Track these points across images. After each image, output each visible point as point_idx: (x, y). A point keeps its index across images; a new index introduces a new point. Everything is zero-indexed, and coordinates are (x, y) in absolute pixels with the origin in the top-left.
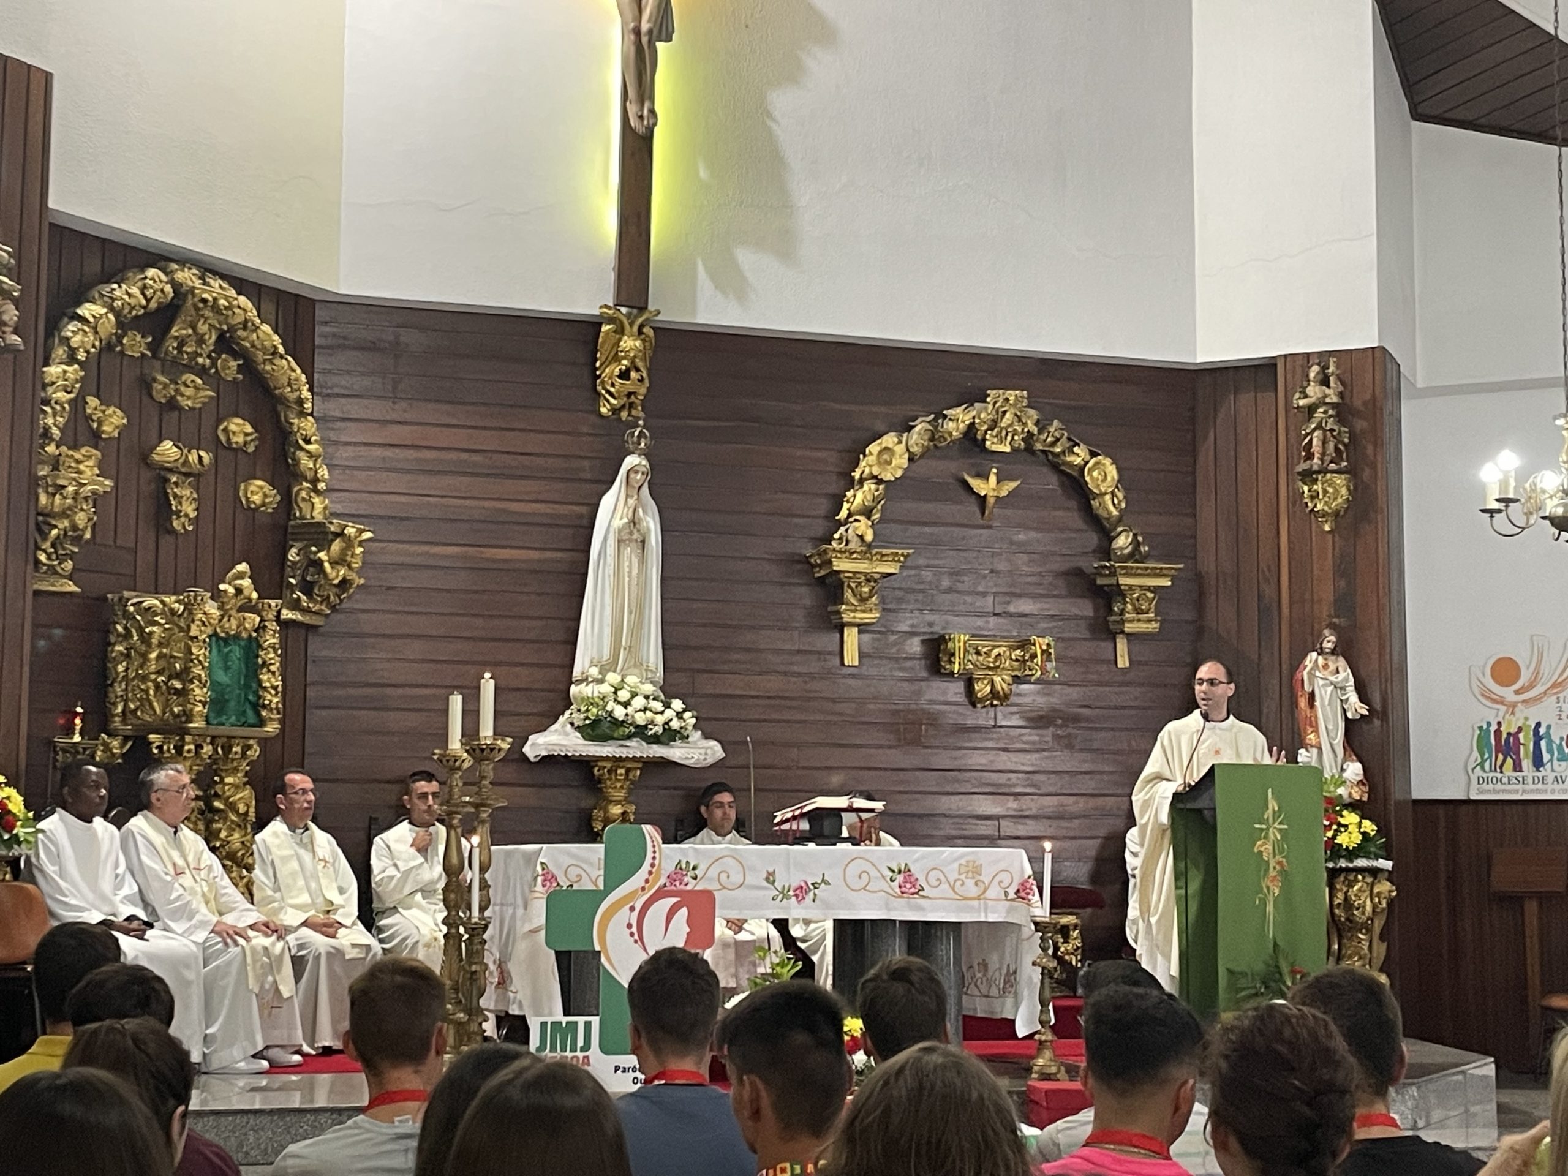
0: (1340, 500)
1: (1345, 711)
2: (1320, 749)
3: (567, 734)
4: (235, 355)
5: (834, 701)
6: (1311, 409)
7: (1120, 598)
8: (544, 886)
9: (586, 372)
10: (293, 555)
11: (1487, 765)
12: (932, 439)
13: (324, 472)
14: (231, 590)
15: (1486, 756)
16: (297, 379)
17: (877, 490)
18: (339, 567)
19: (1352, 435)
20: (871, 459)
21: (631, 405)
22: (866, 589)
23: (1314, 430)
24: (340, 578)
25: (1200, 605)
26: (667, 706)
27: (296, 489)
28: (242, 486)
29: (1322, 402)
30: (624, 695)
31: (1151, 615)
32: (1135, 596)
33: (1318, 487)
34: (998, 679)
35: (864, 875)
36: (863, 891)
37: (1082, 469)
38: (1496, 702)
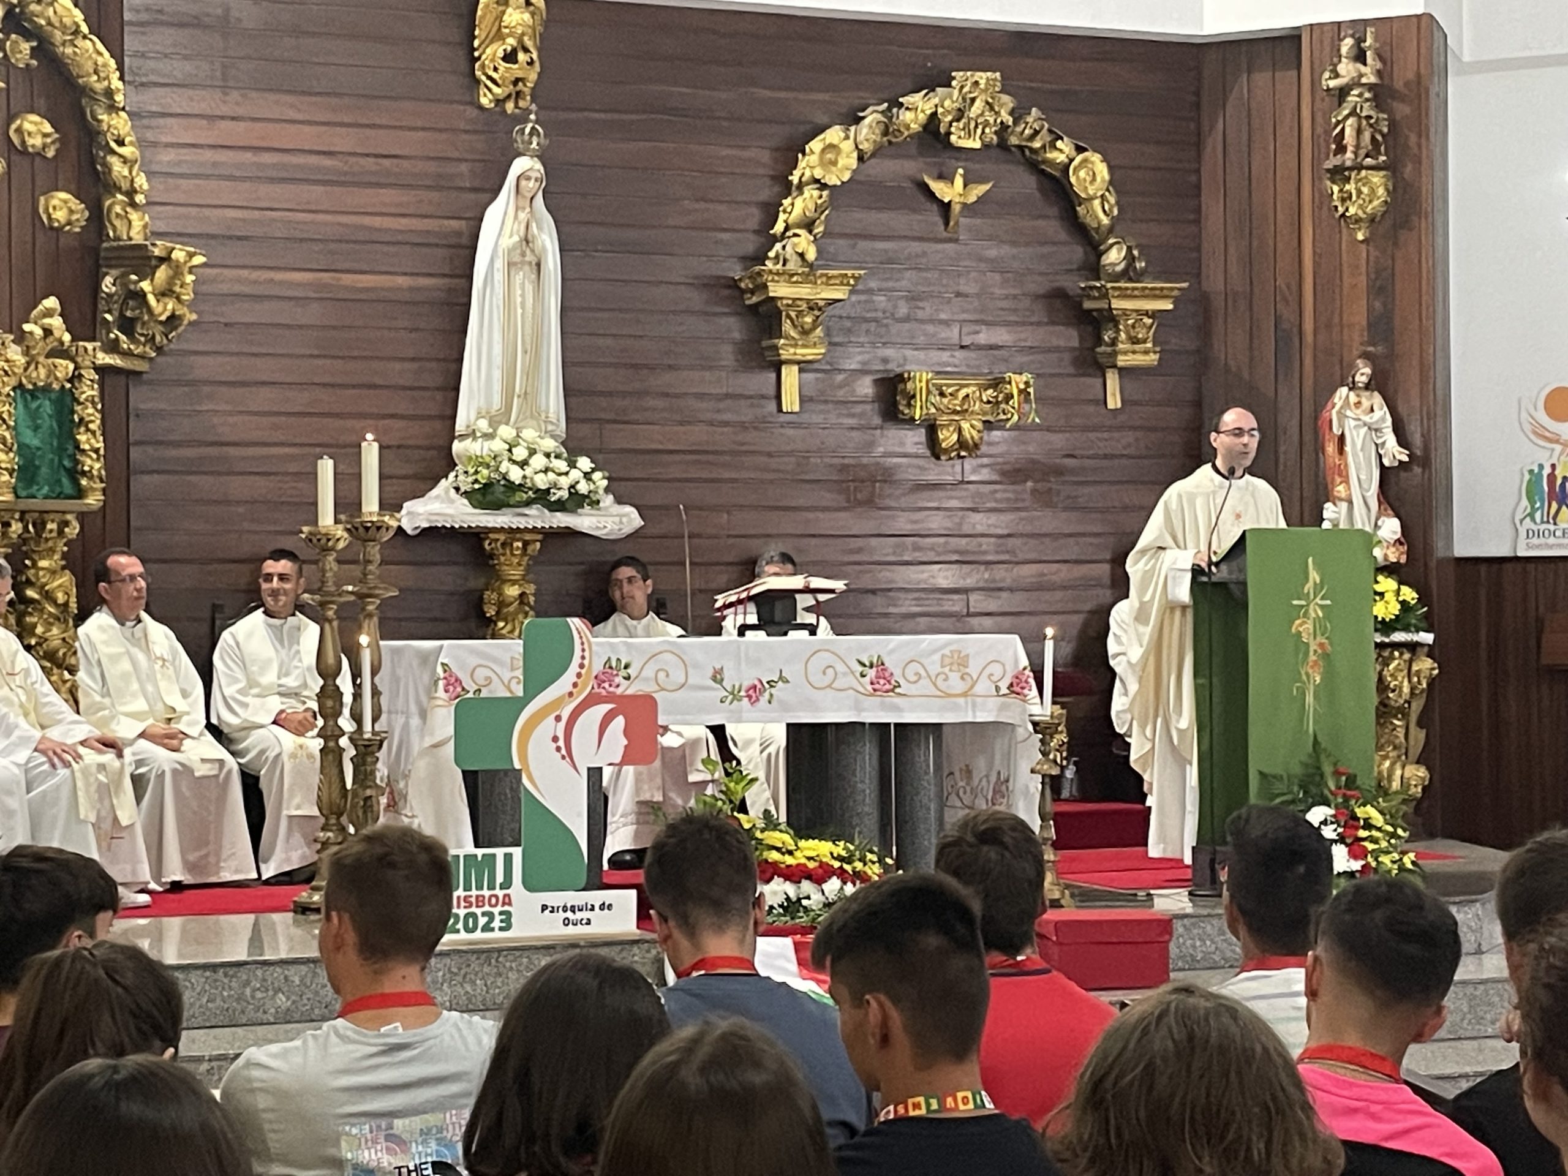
0: (1376, 203)
1: (1380, 456)
2: (1350, 502)
3: (452, 501)
4: (27, 35)
5: (770, 455)
6: (1343, 93)
7: (1111, 325)
8: (446, 691)
9: (462, 53)
10: (108, 284)
11: (1538, 516)
12: (886, 133)
13: (141, 181)
14: (38, 332)
15: (1538, 505)
16: (105, 65)
17: (821, 197)
18: (167, 300)
19: (1392, 124)
20: (813, 159)
21: (518, 94)
22: (808, 319)
23: (1347, 117)
24: (168, 314)
25: (1205, 331)
26: (572, 465)
27: (107, 203)
28: (42, 199)
29: (1356, 83)
30: (520, 453)
31: (1149, 345)
32: (1130, 322)
33: (1350, 187)
34: (965, 425)
35: (830, 671)
36: (828, 690)
37: (1066, 168)
38: (1550, 441)
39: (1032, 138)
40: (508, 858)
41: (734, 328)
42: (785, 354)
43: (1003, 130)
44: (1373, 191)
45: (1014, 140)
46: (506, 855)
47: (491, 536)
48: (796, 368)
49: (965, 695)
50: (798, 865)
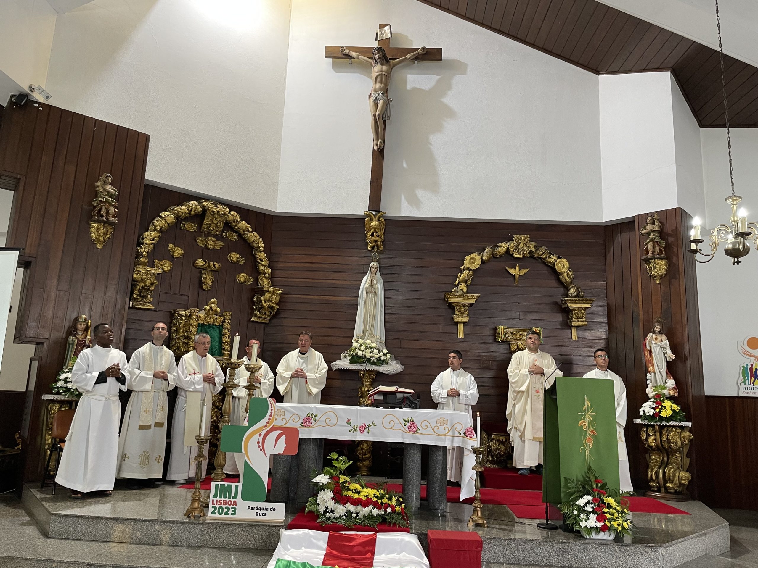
0: (662, 270)
1: (666, 357)
2: (655, 373)
3: (344, 361)
4: (233, 231)
6: (648, 234)
7: (571, 313)
10: (255, 299)
11: (747, 382)
12: (492, 254)
13: (268, 271)
14: (208, 308)
15: (746, 378)
16: (257, 240)
17: (469, 273)
19: (667, 244)
20: (467, 262)
22: (463, 309)
23: (649, 242)
24: (267, 306)
27: (259, 277)
28: (237, 275)
29: (652, 231)
31: (584, 319)
33: (652, 265)
35: (392, 422)
36: (391, 429)
37: (554, 264)
38: (750, 356)
39: (542, 255)
40: (237, 487)
43: (531, 252)
44: (660, 266)
45: (536, 255)
46: (236, 485)
47: (360, 372)
48: (461, 324)
49: (445, 435)
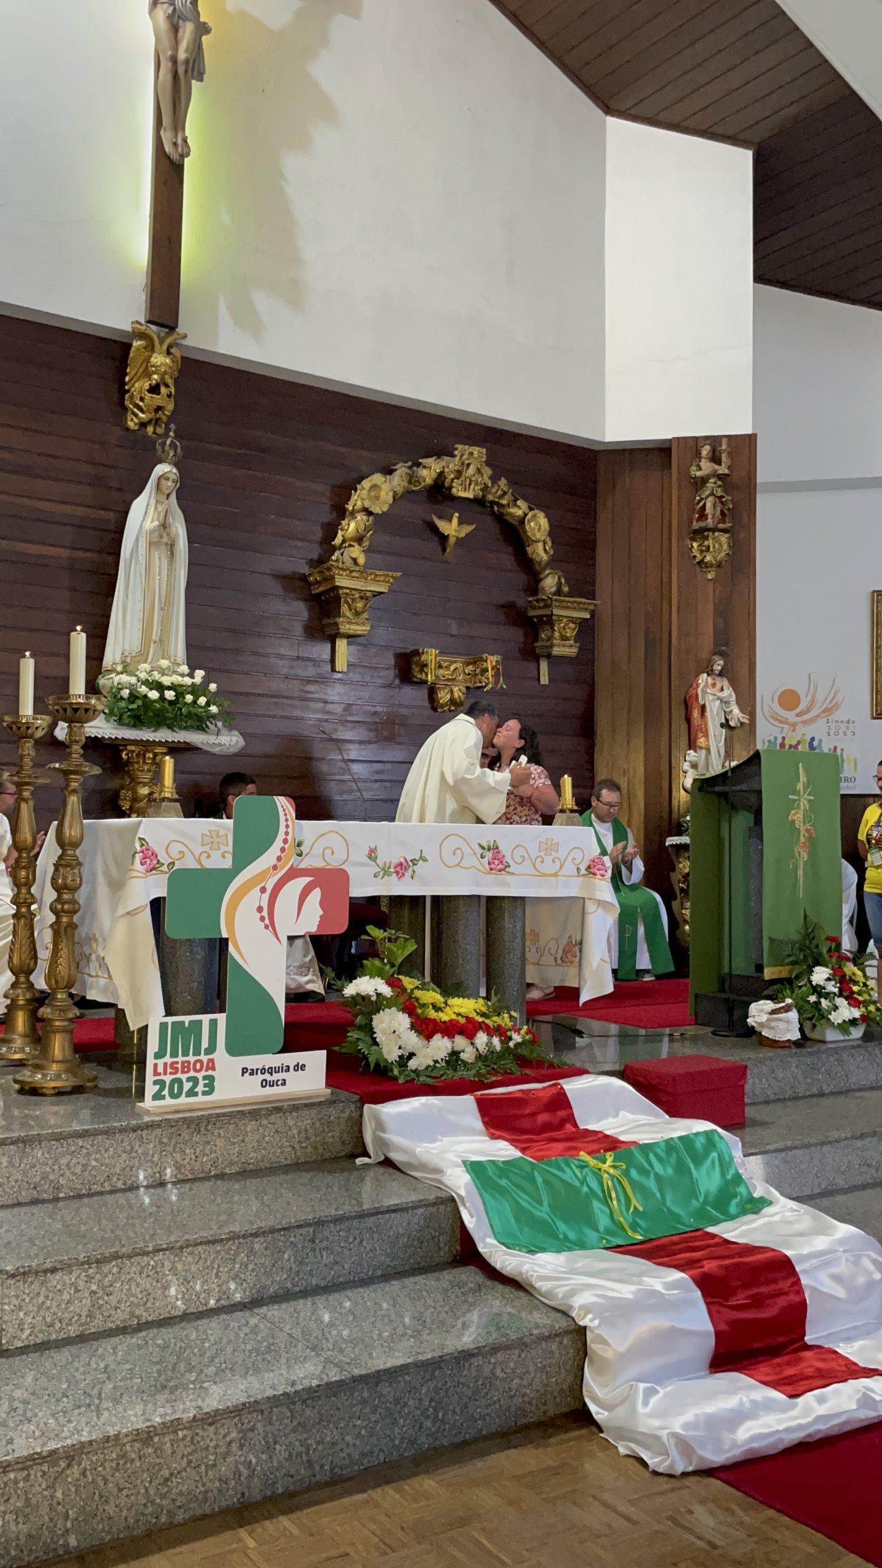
0: (722, 554)
1: (728, 719)
2: (708, 750)
5: (326, 702)
6: (704, 481)
7: (548, 627)
8: (143, 864)
12: (410, 483)
17: (368, 521)
19: (733, 503)
20: (363, 494)
21: (158, 420)
22: (360, 605)
23: (707, 496)
29: (713, 475)
31: (572, 642)
32: (562, 625)
33: (709, 542)
34: (456, 689)
35: (458, 852)
36: (457, 868)
37: (522, 521)
38: (780, 722)
39: (501, 496)
40: (213, 1024)
41: (300, 610)
42: (345, 628)
43: (485, 488)
44: (720, 545)
45: (490, 497)
46: (211, 1020)
47: (129, 748)
48: (345, 641)
49: (556, 875)
50: (451, 1021)
